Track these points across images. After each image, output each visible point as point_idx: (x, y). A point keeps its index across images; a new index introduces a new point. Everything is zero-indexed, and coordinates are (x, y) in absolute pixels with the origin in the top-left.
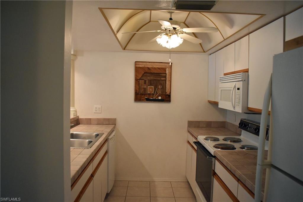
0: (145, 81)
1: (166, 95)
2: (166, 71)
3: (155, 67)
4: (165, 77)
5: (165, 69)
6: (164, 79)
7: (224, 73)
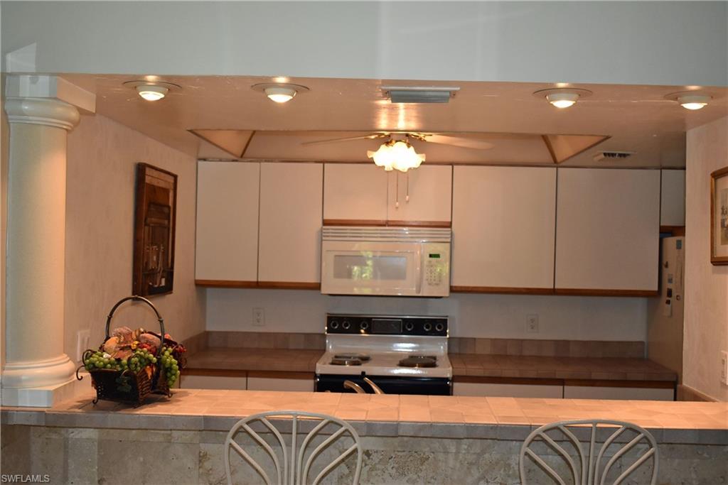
1: (169, 272)
2: (168, 199)
4: (169, 217)
5: (167, 193)
6: (167, 223)
7: (325, 218)
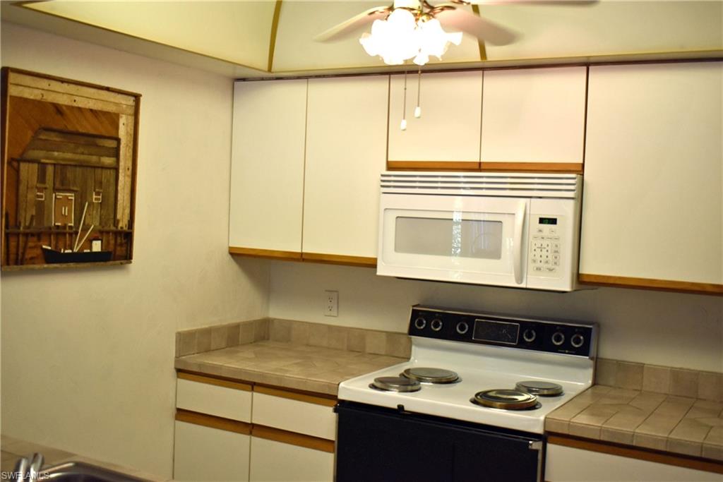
0: (43, 167)
1: (117, 233)
2: (117, 128)
3: (81, 103)
4: (116, 153)
5: (113, 119)
6: (108, 161)
7: (390, 159)
